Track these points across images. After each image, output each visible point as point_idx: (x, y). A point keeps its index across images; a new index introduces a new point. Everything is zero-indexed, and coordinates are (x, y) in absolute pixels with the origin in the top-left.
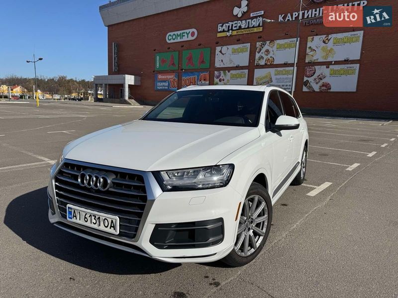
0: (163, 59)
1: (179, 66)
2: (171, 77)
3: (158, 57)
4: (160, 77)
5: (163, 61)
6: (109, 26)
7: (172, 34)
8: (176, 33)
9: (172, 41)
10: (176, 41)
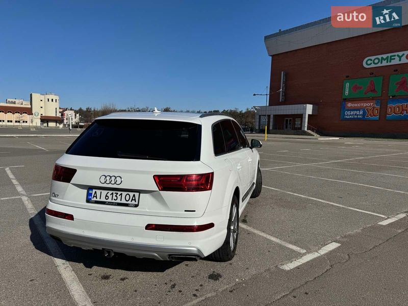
0: (356, 85)
1: (382, 91)
2: (368, 105)
3: (348, 85)
4: (349, 105)
5: (355, 88)
6: (273, 56)
7: (373, 58)
8: (380, 57)
9: (373, 66)
10: (379, 65)
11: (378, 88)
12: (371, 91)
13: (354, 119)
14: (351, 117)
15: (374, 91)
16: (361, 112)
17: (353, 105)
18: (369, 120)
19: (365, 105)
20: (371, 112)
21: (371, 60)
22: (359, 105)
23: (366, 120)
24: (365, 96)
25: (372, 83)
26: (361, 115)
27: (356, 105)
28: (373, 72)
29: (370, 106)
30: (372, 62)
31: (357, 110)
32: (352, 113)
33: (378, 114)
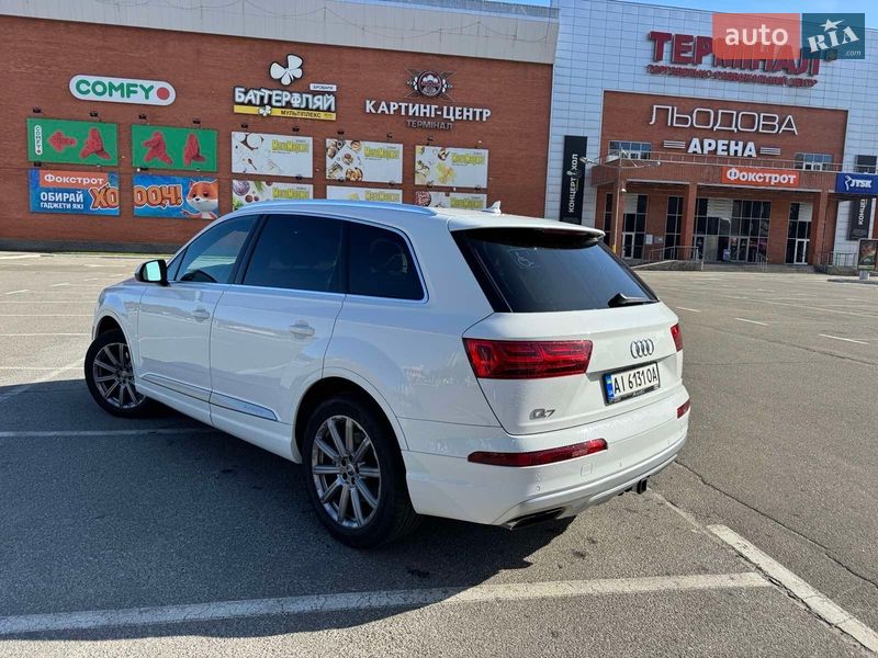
8: (106, 80)
9: (92, 96)
10: (106, 98)
11: (111, 145)
12: (97, 152)
13: (63, 212)
14: (56, 205)
15: (101, 152)
16: (80, 198)
17: (59, 180)
18: (100, 215)
19: (86, 181)
20: (100, 198)
21: (88, 84)
22: (72, 180)
23: (92, 215)
24: (83, 161)
25: (96, 136)
26: (80, 203)
27: (65, 180)
28: (96, 112)
29: (98, 185)
30: (90, 88)
31: (69, 191)
32: (59, 197)
33: (117, 203)
